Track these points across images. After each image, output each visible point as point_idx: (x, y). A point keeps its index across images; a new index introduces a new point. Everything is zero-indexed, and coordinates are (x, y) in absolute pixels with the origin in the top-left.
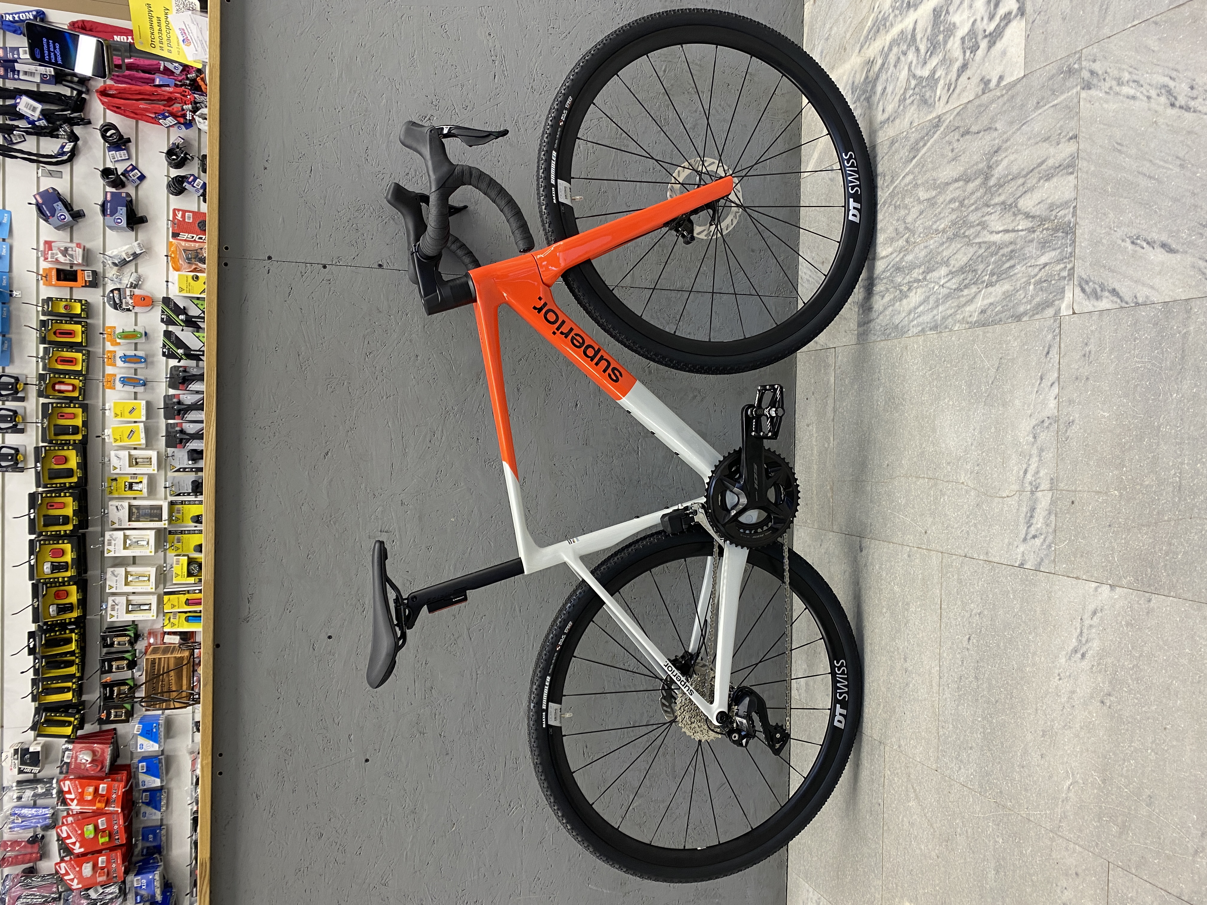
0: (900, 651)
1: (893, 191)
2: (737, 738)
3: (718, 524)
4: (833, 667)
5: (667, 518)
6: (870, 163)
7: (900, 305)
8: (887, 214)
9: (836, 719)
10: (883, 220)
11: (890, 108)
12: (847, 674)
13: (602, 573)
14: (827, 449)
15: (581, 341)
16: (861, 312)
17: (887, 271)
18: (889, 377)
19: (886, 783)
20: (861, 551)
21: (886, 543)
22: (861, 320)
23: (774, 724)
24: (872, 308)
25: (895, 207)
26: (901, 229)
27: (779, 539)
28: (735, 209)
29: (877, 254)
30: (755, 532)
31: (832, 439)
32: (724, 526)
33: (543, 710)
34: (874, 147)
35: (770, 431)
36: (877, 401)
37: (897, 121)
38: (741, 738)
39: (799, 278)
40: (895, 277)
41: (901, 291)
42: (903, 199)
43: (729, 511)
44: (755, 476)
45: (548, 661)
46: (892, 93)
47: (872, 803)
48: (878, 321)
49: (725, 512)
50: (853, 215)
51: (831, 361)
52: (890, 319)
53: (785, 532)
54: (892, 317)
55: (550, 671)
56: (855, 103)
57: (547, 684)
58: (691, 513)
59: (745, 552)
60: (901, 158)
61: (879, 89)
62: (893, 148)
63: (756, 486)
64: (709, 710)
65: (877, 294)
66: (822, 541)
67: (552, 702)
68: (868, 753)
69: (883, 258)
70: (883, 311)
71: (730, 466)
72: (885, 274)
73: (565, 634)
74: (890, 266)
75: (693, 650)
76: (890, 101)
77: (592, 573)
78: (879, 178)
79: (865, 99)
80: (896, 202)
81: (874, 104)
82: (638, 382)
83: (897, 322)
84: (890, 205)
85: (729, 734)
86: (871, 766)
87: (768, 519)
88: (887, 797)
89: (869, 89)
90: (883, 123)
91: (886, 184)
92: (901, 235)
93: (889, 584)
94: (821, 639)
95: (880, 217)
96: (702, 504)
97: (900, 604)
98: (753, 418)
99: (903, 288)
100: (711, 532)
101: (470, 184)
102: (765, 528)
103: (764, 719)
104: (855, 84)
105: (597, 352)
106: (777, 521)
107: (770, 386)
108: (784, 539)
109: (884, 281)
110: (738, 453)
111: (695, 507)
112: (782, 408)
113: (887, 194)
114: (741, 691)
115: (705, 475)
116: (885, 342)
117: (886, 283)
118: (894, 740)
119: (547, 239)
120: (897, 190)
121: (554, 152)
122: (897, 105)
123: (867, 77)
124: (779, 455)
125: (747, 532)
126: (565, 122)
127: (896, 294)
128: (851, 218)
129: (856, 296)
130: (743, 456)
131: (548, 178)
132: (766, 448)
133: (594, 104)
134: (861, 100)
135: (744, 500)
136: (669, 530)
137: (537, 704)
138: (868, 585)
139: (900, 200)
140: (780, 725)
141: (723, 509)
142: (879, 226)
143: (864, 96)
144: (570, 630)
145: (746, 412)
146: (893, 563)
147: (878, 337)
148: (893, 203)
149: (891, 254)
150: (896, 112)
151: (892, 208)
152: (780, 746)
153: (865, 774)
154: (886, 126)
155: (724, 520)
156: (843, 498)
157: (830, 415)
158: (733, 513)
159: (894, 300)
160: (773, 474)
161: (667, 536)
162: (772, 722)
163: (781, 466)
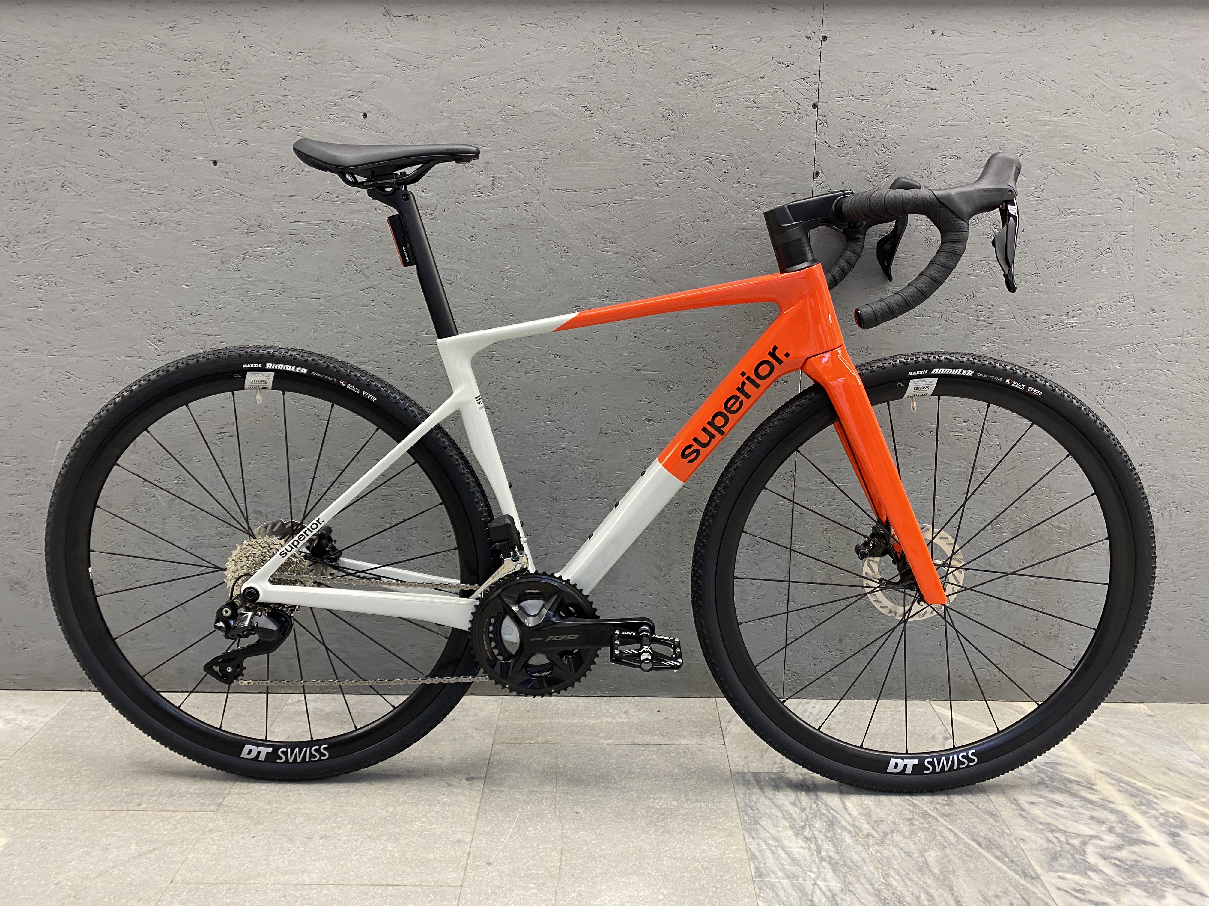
0: (336, 830)
1: (931, 816)
2: (225, 614)
3: (500, 591)
4: (319, 742)
5: (508, 522)
6: (963, 786)
7: (785, 827)
8: (900, 808)
9: (254, 748)
10: (892, 803)
11: (1036, 811)
12: (310, 761)
13: (438, 439)
14: (597, 735)
15: (733, 409)
16: (772, 776)
17: (827, 810)
18: (691, 813)
19: (165, 814)
20: (468, 779)
21: (476, 810)
22: (761, 777)
23: (244, 665)
24: (778, 790)
25: (910, 819)
26: (883, 827)
27: (482, 670)
28: (901, 610)
29: (847, 796)
30: (490, 638)
31: (610, 741)
32: (499, 596)
33: (264, 365)
34: (983, 791)
35: (621, 652)
36: (660, 799)
37: (1021, 821)
38: (226, 620)
39: (808, 700)
40: (821, 819)
41: (803, 827)
42: (922, 829)
43: (518, 602)
44: (563, 637)
45: (325, 370)
46: (1057, 814)
47: (143, 795)
48: (763, 798)
49: (516, 597)
50: (897, 764)
51: (708, 740)
52: (766, 814)
53: (491, 678)
54: (769, 816)
55: (314, 373)
56: (1035, 766)
57: (298, 370)
58: (515, 555)
59: (464, 625)
60: (975, 827)
61: (1059, 797)
62: (987, 817)
63: (549, 638)
64: (261, 578)
65: (797, 796)
66: (482, 730)
67: (275, 377)
68: (209, 789)
69: (843, 803)
70: (775, 805)
71: (575, 605)
72: (823, 806)
73: (361, 391)
74: (835, 814)
75: (343, 562)
76: (1047, 812)
77: (438, 427)
78: (945, 798)
79: (1042, 779)
80: (918, 820)
81: (1038, 790)
82: (681, 483)
83: (763, 823)
84: (913, 812)
85: (231, 605)
86: (191, 793)
87: (508, 656)
88: (148, 815)
89: (1056, 784)
90: (1016, 803)
91: (938, 806)
92: (875, 827)
93: (424, 816)
94: (355, 727)
95: (896, 799)
96: (527, 568)
97: (396, 830)
98: (638, 633)
99: (808, 830)
100: (491, 580)
101: (942, 243)
102: (496, 651)
103: (252, 650)
104: (1059, 767)
105: (719, 430)
106: (505, 668)
107: (681, 652)
108: (481, 679)
109: (814, 806)
110: (592, 614)
111: (523, 560)
112: (652, 669)
113: (926, 808)
114: (286, 621)
115: (564, 573)
116: (735, 807)
117: (811, 808)
118: (221, 823)
119: (862, 365)
120: (933, 822)
121: (972, 372)
122: (1042, 820)
123: (1071, 781)
124: (590, 669)
125: (491, 628)
126: (1010, 387)
127: (799, 822)
128: (893, 761)
129: (792, 770)
130: (588, 621)
131: (940, 364)
132: (598, 652)
133: (1031, 426)
134: (1040, 774)
135: (530, 622)
136: (493, 525)
137: (273, 356)
138: (424, 788)
139: (921, 826)
140: (244, 672)
141: (519, 596)
142: (884, 799)
143: (1046, 779)
144: (366, 399)
145: (645, 624)
146: (450, 820)
147: (742, 799)
148: (916, 817)
149: (850, 814)
150: (1033, 819)
151: (908, 815)
152: (217, 673)
153: (183, 786)
154: (1014, 807)
155: (507, 597)
156: (535, 757)
157: (640, 739)
158: (515, 609)
159: (791, 819)
160: (566, 662)
161: (486, 523)
162: (248, 662)
163: (576, 671)
